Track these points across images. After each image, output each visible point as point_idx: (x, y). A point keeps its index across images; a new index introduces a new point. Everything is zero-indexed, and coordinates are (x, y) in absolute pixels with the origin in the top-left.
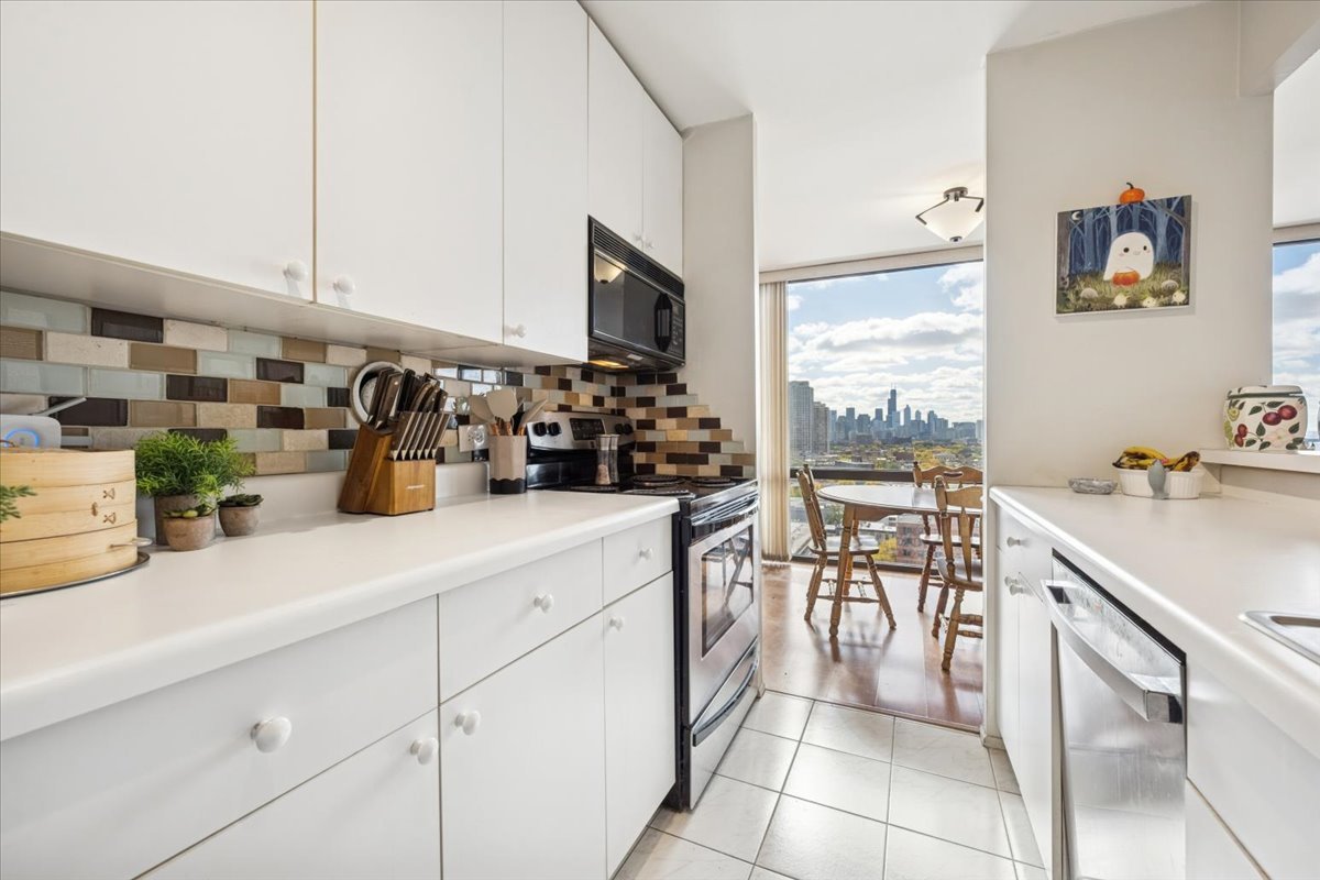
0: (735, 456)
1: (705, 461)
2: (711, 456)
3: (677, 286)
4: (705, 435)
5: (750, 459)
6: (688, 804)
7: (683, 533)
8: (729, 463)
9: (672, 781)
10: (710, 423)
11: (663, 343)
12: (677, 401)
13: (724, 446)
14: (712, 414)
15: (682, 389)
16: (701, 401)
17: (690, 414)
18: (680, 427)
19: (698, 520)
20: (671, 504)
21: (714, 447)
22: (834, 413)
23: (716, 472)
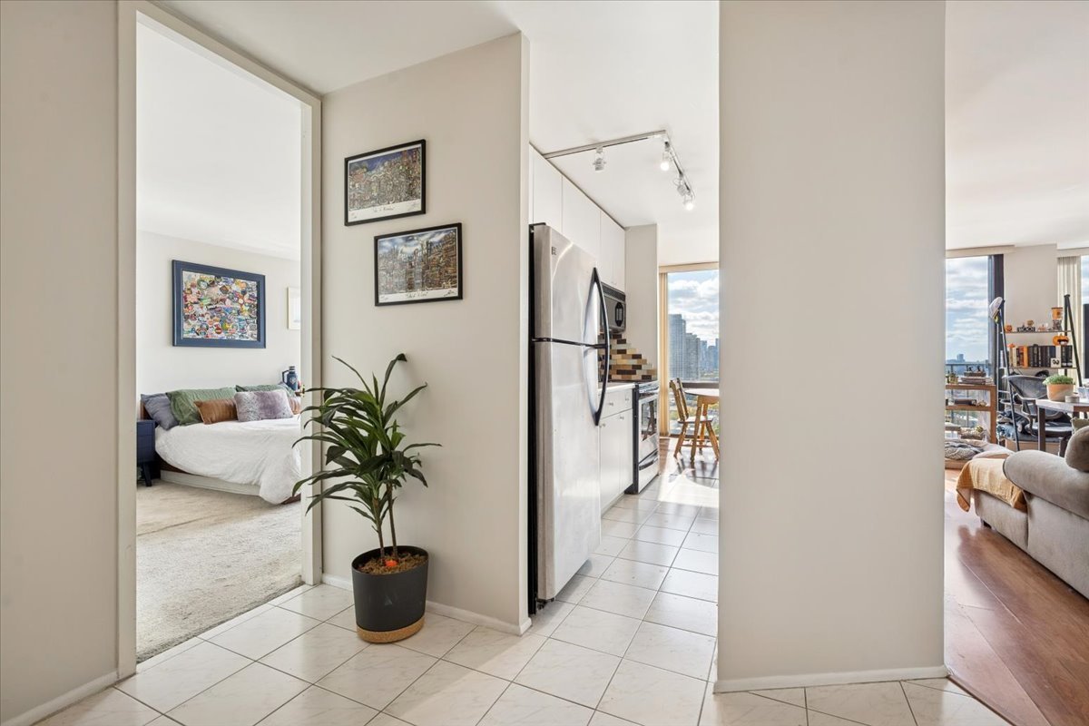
0: (648, 371)
1: (635, 373)
2: (638, 371)
3: (622, 296)
4: (635, 362)
5: (655, 372)
6: (637, 491)
7: (636, 395)
8: (645, 374)
9: (632, 483)
10: (637, 357)
11: (619, 323)
12: (622, 347)
13: (643, 367)
14: (637, 352)
15: (624, 342)
16: (632, 346)
17: (628, 353)
18: (623, 358)
19: (641, 391)
20: (632, 385)
21: (639, 367)
22: (705, 343)
23: (640, 378)
